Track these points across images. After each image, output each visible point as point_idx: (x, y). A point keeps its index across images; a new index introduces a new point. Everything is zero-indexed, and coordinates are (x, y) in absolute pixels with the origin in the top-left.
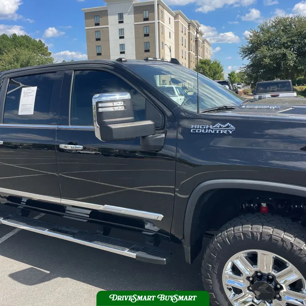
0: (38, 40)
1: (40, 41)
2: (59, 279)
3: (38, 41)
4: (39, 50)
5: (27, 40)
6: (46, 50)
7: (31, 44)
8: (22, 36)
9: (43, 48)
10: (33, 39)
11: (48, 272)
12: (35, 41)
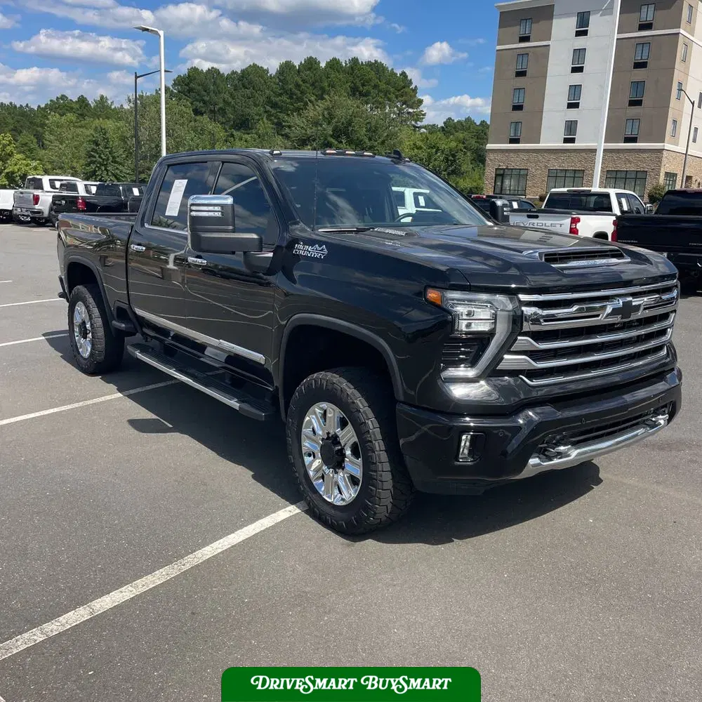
0: (398, 72)
1: (404, 74)
2: (177, 435)
3: (398, 75)
4: (397, 93)
5: (377, 72)
6: (412, 94)
7: (384, 81)
8: (369, 64)
9: (406, 90)
10: (390, 69)
11: (171, 426)
12: (393, 74)
